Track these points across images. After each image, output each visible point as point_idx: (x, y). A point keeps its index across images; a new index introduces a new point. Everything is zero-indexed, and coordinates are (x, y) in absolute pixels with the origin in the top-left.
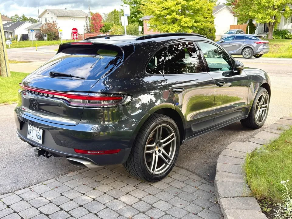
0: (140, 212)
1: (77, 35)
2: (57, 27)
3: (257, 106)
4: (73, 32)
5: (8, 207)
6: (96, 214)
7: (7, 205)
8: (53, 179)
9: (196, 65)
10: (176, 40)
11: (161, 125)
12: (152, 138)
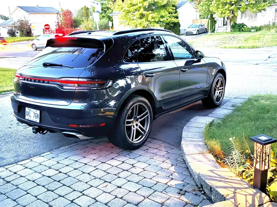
0: (124, 170)
1: (49, 31)
2: (28, 24)
3: (215, 88)
4: (45, 28)
5: (15, 173)
6: (89, 174)
7: (14, 173)
8: (49, 152)
9: (164, 56)
10: (146, 35)
11: (138, 104)
12: (130, 115)
